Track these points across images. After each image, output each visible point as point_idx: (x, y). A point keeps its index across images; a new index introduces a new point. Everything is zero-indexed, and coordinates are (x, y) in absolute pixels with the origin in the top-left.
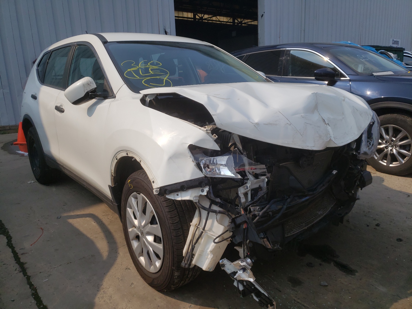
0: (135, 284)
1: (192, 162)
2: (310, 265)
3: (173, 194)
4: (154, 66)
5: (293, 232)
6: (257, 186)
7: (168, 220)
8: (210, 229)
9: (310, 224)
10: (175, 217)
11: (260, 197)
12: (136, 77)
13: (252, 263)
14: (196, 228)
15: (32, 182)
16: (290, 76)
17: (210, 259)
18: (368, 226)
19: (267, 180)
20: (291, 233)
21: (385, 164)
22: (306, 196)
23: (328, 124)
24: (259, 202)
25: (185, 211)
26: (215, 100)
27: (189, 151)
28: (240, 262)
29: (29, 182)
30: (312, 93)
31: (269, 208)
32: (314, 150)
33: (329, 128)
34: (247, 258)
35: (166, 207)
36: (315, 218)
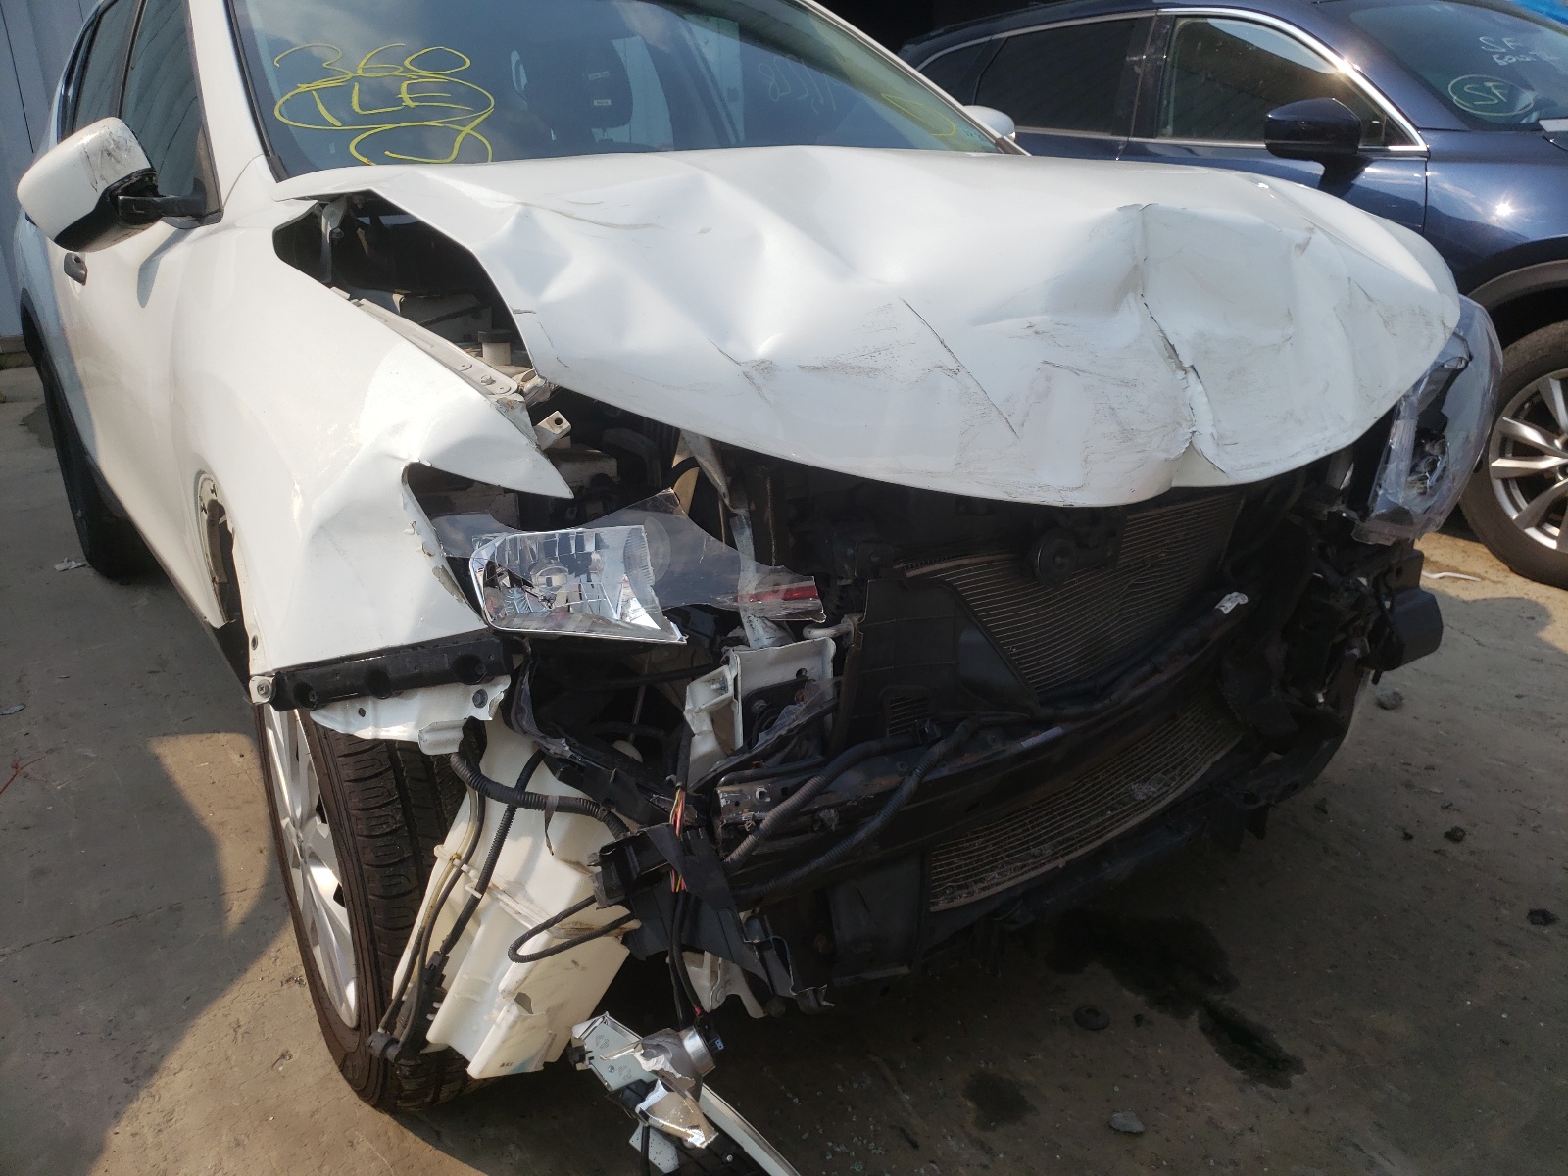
0: (296, 1056)
1: (423, 557)
2: (1088, 1020)
3: (339, 705)
4: (428, 74)
5: (984, 889)
6: (785, 674)
7: (349, 820)
8: (517, 887)
9: (1081, 846)
10: (385, 805)
11: (783, 732)
12: (327, 123)
13: (709, 1057)
14: (454, 870)
15: (74, 564)
16: (1164, 136)
17: (504, 1027)
18: (1408, 837)
19: (832, 647)
20: (971, 894)
21: (1552, 544)
22: (1047, 724)
23: (1192, 367)
24: (779, 756)
25: (438, 781)
26: (554, 227)
27: (408, 500)
28: (639, 1053)
29: (59, 567)
30: (1120, 209)
31: (819, 791)
32: (1076, 505)
33: (1196, 388)
34: (692, 1032)
35: (345, 755)
36: (1113, 817)
